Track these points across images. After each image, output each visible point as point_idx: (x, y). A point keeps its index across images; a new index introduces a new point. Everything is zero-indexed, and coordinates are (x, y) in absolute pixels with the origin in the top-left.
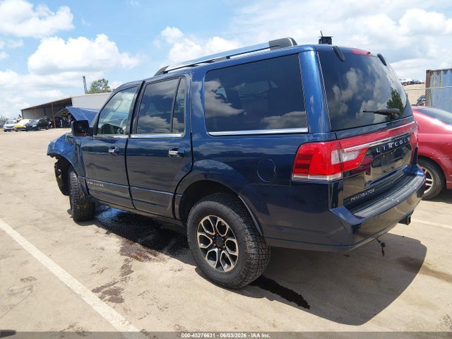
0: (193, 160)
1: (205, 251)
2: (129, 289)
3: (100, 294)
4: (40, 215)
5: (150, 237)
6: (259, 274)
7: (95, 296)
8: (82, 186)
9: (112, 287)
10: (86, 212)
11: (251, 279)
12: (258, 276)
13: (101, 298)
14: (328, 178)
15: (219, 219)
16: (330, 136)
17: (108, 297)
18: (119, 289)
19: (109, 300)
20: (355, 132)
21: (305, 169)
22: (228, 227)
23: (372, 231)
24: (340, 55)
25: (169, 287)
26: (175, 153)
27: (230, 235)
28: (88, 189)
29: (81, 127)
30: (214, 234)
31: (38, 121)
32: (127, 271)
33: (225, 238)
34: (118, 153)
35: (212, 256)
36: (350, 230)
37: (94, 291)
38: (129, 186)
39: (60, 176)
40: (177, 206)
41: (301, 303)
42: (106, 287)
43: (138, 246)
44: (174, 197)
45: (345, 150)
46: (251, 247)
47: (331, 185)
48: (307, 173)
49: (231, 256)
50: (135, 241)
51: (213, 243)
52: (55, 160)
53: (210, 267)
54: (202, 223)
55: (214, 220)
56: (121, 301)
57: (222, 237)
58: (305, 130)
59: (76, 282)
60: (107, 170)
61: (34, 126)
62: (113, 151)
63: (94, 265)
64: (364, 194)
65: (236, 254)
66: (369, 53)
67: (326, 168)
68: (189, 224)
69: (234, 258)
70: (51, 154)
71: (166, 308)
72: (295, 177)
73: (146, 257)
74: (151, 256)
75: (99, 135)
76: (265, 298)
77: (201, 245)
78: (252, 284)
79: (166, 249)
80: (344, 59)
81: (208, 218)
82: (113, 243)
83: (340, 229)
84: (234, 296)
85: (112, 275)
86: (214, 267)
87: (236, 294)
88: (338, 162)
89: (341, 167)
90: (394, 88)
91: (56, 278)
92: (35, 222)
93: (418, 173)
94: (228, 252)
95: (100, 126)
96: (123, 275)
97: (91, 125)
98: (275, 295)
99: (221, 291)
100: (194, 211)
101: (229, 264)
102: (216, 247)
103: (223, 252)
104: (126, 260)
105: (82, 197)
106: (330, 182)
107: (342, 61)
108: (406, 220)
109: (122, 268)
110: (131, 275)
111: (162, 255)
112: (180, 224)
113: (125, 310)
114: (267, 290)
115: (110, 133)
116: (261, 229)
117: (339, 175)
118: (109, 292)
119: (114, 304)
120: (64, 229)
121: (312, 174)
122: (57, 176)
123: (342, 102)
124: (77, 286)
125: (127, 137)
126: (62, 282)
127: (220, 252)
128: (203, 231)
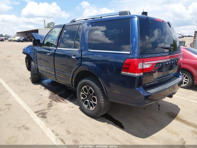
0: (81, 61)
1: (83, 100)
2: (50, 113)
3: (37, 114)
4: (18, 78)
5: (62, 93)
6: (105, 113)
7: (35, 115)
8: (36, 68)
9: (43, 112)
10: (37, 79)
11: (101, 114)
12: (104, 113)
13: (38, 115)
14: (137, 75)
15: (90, 88)
16: (139, 56)
17: (40, 115)
18: (46, 112)
19: (41, 117)
20: (154, 55)
21: (127, 70)
22: (93, 91)
23: (155, 98)
24: (149, 21)
25: (67, 114)
26: (74, 57)
27: (94, 95)
28: (38, 69)
29: (37, 42)
30: (88, 94)
31: (23, 38)
32: (50, 105)
33: (92, 96)
34: (51, 55)
35: (86, 103)
36: (143, 98)
37: (35, 112)
38: (55, 69)
39: (27, 63)
40: (73, 80)
41: (121, 126)
42: (40, 111)
43: (57, 95)
44: (73, 76)
45: (146, 63)
46: (102, 101)
47: (137, 78)
48: (128, 72)
49: (94, 104)
50: (56, 93)
51: (87, 97)
52: (25, 56)
53: (85, 108)
54: (83, 88)
55: (88, 88)
56: (46, 117)
57: (91, 95)
58: (129, 53)
59: (29, 108)
60: (48, 62)
61: (21, 40)
62: (49, 54)
63: (37, 102)
64: (152, 83)
65: (96, 103)
66: (163, 21)
67: (136, 70)
68: (78, 89)
69: (95, 105)
70: (24, 53)
71: (64, 122)
72: (123, 73)
73: (59, 101)
74: (61, 100)
75: (44, 47)
76: (106, 123)
77: (82, 98)
78: (102, 116)
79: (68, 98)
80: (150, 22)
81: (85, 87)
82: (47, 93)
83: (140, 97)
84: (93, 121)
85: (44, 106)
86: (87, 107)
87: (94, 120)
88: (142, 68)
89: (143, 70)
90: (174, 39)
91: (20, 105)
92: (15, 81)
93: (180, 76)
94: (92, 102)
95: (45, 43)
96: (48, 107)
97: (41, 42)
98: (111, 122)
99: (88, 118)
100: (80, 83)
101: (93, 107)
102: (88, 99)
103: (91, 102)
104: (51, 101)
105: (35, 72)
106: (137, 76)
107: (149, 23)
108: (171, 96)
109: (49, 104)
110: (52, 107)
111: (66, 100)
112: (74, 88)
113: (47, 122)
114: (107, 119)
115: (49, 46)
116: (107, 94)
117: (142, 74)
118: (41, 114)
119: (42, 119)
120: (27, 85)
121: (130, 72)
122: (26, 62)
123: (149, 43)
124: (28, 110)
125: (55, 48)
126: (22, 107)
127: (89, 102)
128: (83, 92)
